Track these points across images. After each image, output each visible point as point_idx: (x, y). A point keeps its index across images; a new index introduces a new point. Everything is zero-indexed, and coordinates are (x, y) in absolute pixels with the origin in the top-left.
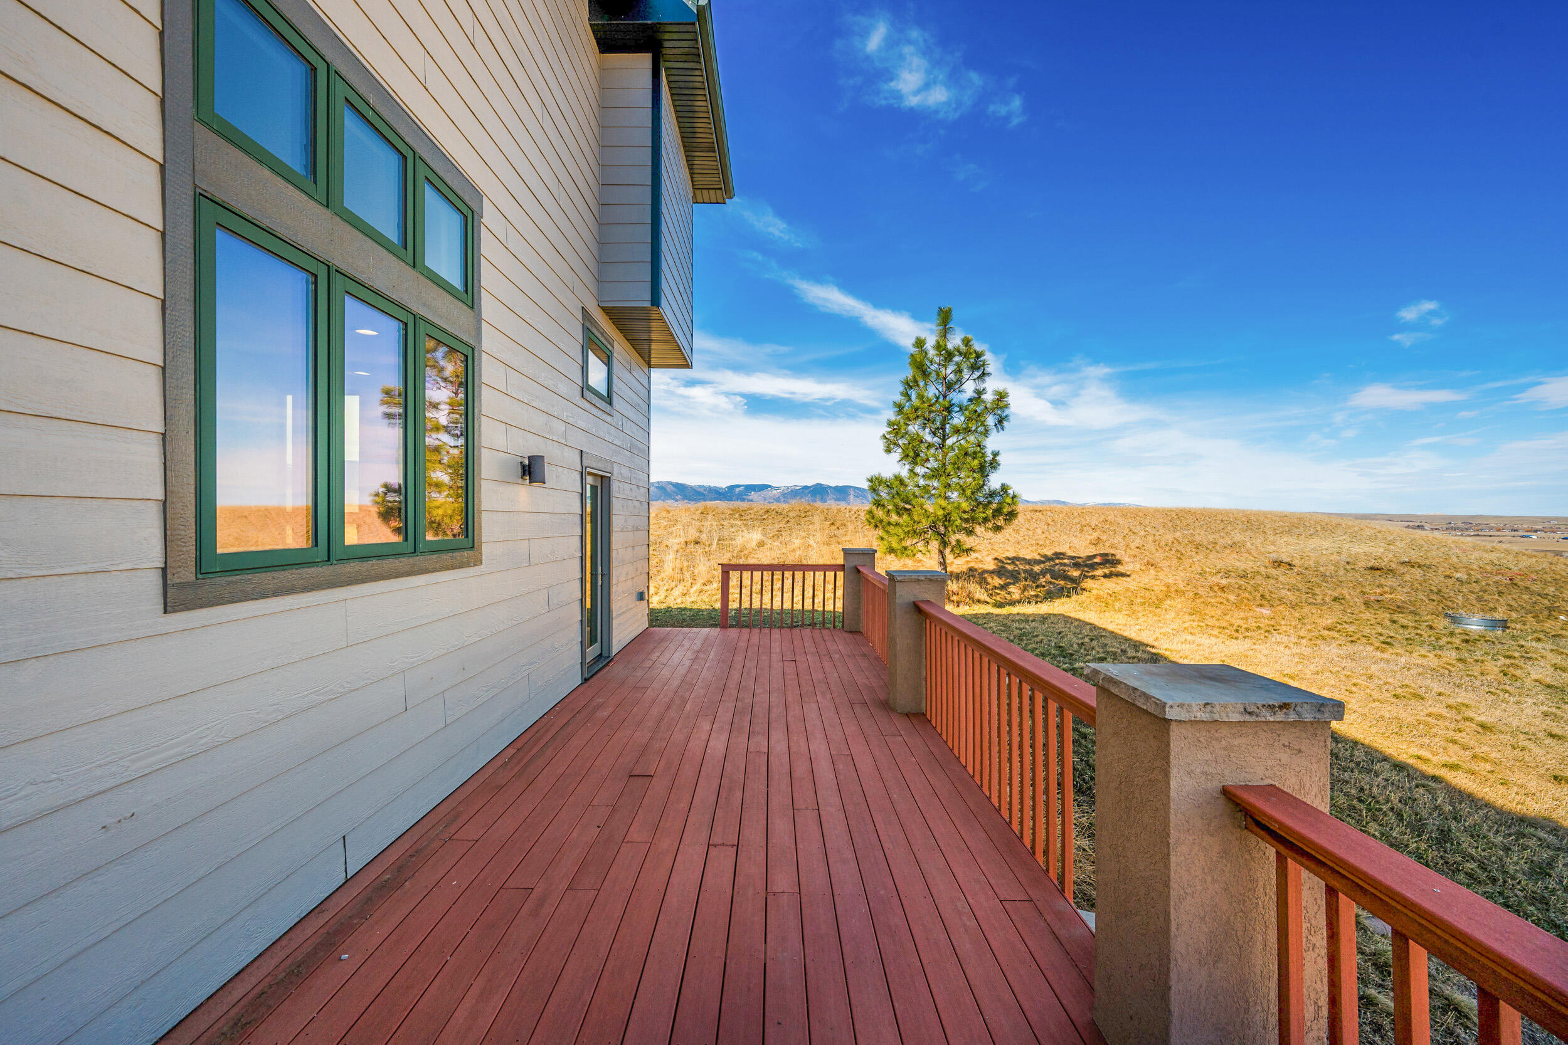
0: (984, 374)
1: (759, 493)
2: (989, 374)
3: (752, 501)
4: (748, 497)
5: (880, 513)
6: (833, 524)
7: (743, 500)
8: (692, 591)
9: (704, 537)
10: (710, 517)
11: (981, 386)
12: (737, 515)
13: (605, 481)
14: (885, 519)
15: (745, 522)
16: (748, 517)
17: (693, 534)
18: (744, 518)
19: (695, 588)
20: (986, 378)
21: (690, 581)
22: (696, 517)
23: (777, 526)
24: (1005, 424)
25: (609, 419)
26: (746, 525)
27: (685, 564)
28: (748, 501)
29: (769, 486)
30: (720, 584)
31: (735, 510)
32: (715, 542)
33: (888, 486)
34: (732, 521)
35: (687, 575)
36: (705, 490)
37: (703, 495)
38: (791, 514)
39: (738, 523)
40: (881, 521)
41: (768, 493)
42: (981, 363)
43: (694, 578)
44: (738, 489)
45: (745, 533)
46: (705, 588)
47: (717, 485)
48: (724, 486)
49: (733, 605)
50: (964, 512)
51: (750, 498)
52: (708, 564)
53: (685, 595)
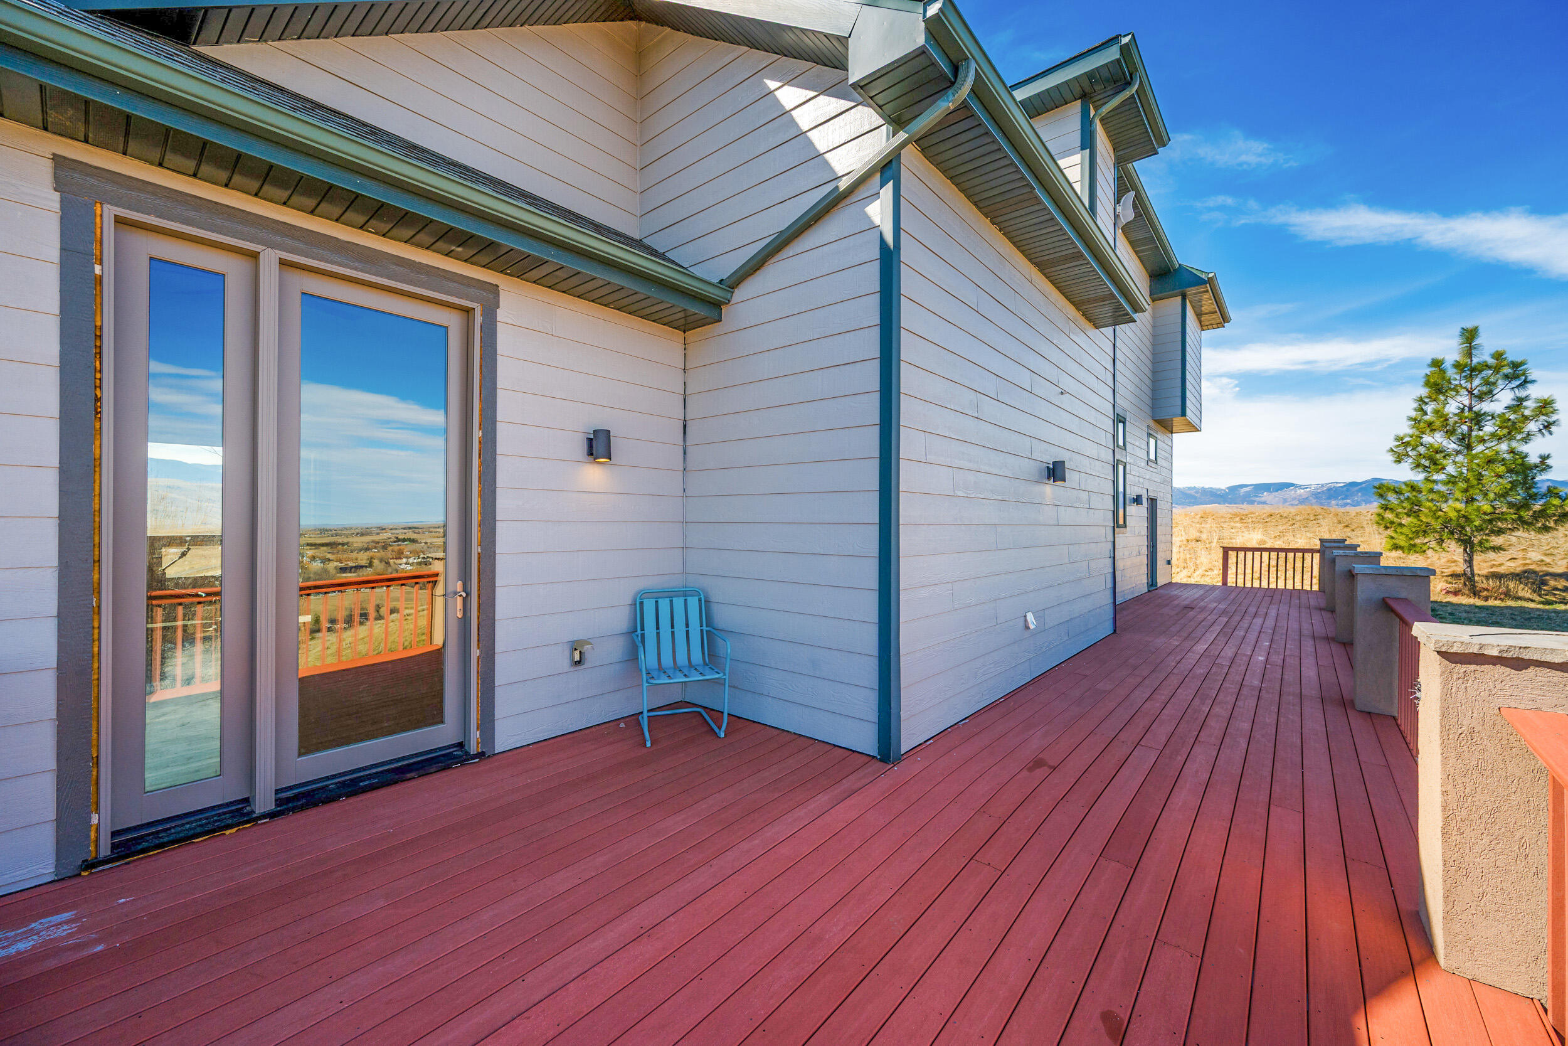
0: (1526, 382)
1: (1276, 493)
2: (1533, 381)
3: (1265, 503)
4: (1258, 499)
5: (1389, 515)
6: (1347, 526)
7: (1252, 503)
8: (1195, 575)
9: (1204, 536)
10: (1209, 520)
11: (1522, 393)
12: (1237, 519)
13: (1154, 501)
14: (1396, 520)
15: (1246, 525)
16: (1250, 520)
17: (1194, 534)
18: (1245, 521)
19: (1198, 573)
20: (1528, 385)
21: (1193, 568)
22: (1196, 521)
23: (1280, 528)
24: (1553, 429)
25: (1155, 470)
26: (1246, 527)
27: (1188, 556)
28: (1259, 503)
29: (1293, 485)
30: (1221, 571)
31: (1236, 515)
32: (1215, 540)
33: (1397, 492)
34: (1232, 524)
35: (1191, 564)
36: (1197, 492)
37: (1195, 498)
38: (1298, 518)
39: (1238, 525)
40: (1392, 523)
41: (1290, 493)
42: (1521, 372)
43: (1196, 566)
44: (1243, 490)
45: (1246, 534)
46: (1207, 573)
47: (1214, 486)
48: (1223, 487)
49: (1231, 582)
50: (1485, 513)
51: (1263, 499)
52: (1209, 556)
53: (1189, 577)
